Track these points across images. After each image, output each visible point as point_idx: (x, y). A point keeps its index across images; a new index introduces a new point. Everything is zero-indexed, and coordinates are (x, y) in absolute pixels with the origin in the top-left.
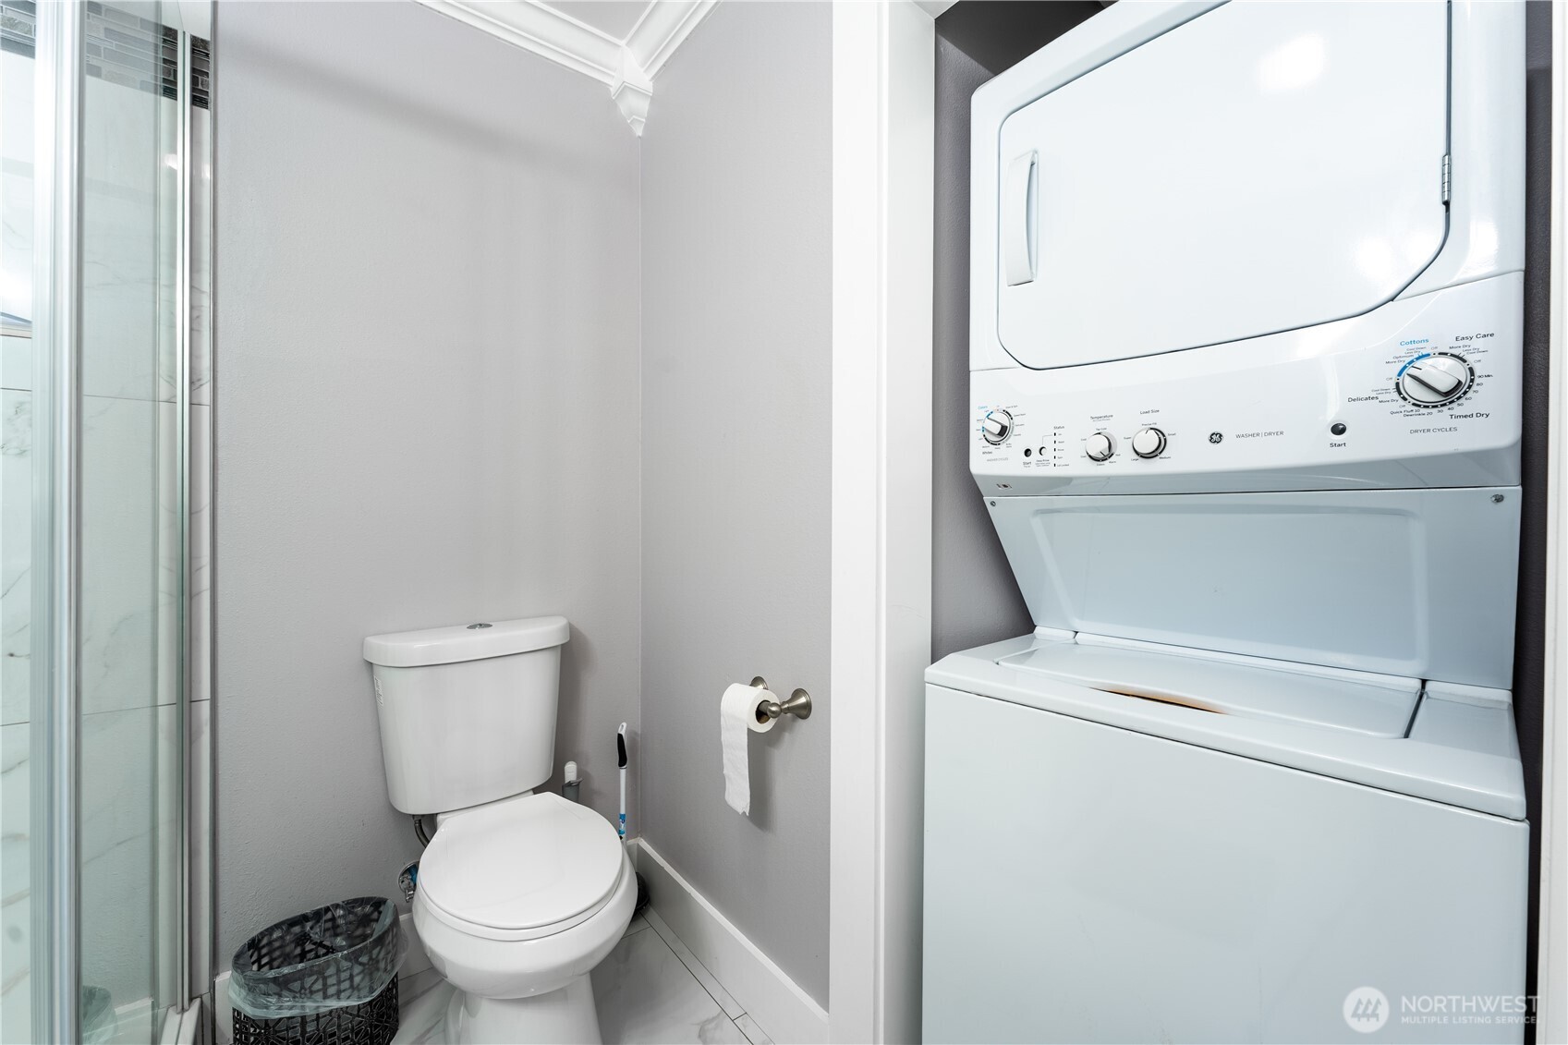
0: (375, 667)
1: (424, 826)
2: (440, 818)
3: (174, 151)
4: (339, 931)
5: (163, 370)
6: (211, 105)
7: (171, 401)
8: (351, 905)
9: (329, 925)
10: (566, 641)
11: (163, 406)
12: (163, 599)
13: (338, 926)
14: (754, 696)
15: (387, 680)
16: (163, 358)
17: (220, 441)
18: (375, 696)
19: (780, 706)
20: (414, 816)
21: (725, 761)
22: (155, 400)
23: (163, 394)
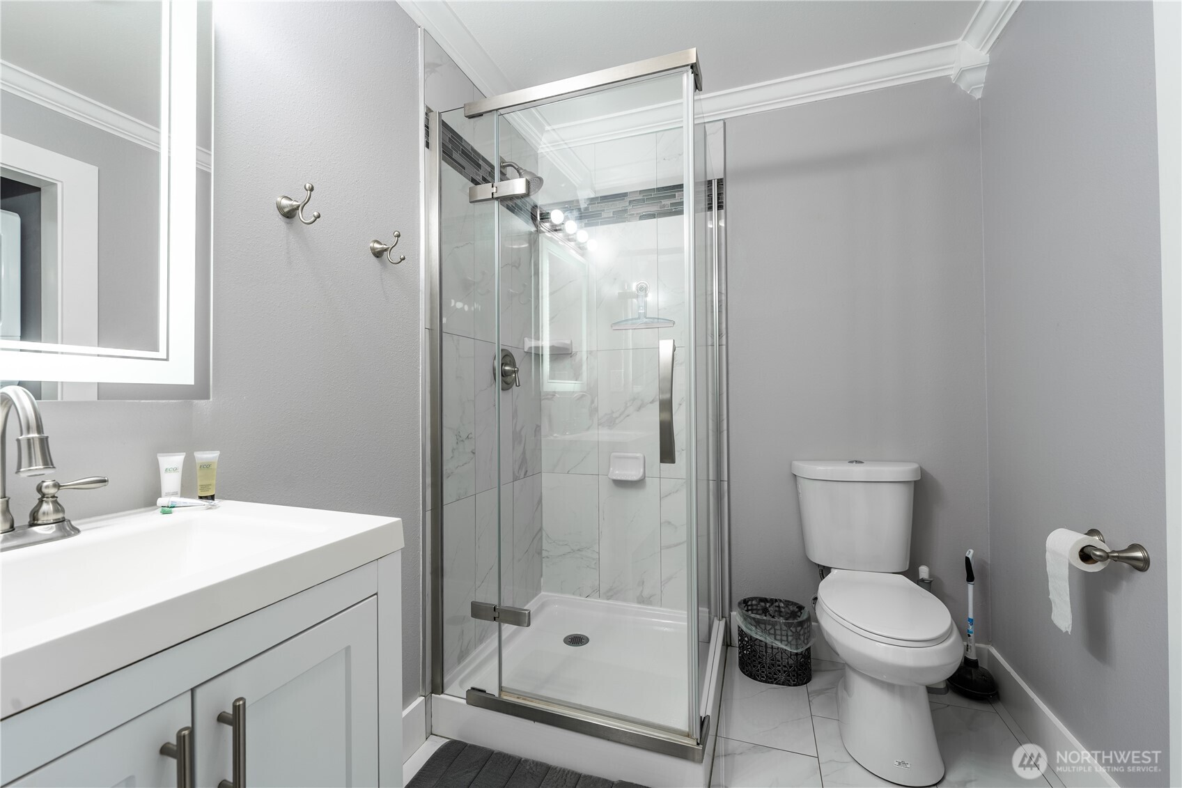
0: (798, 478)
1: (824, 571)
2: (832, 570)
3: (712, 220)
4: (782, 614)
5: (709, 332)
6: (724, 207)
7: (713, 345)
8: (788, 603)
9: (777, 609)
10: (919, 478)
11: (710, 347)
12: (711, 433)
13: (781, 612)
14: (1080, 540)
15: (803, 484)
16: (709, 326)
17: (730, 361)
18: (797, 494)
19: (1107, 553)
20: (819, 565)
21: (1050, 588)
22: (707, 346)
23: (710, 343)
